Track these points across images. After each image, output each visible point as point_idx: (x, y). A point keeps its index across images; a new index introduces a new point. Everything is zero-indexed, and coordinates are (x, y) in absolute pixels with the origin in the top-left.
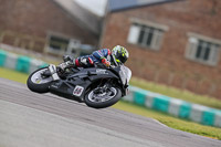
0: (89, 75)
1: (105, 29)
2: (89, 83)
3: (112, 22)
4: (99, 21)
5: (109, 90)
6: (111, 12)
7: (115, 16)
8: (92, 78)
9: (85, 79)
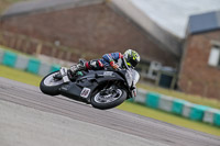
0: (97, 77)
1: (185, 51)
2: (96, 85)
3: (193, 45)
4: (180, 43)
5: (114, 91)
6: (192, 34)
7: (196, 38)
8: (99, 80)
9: (92, 81)
